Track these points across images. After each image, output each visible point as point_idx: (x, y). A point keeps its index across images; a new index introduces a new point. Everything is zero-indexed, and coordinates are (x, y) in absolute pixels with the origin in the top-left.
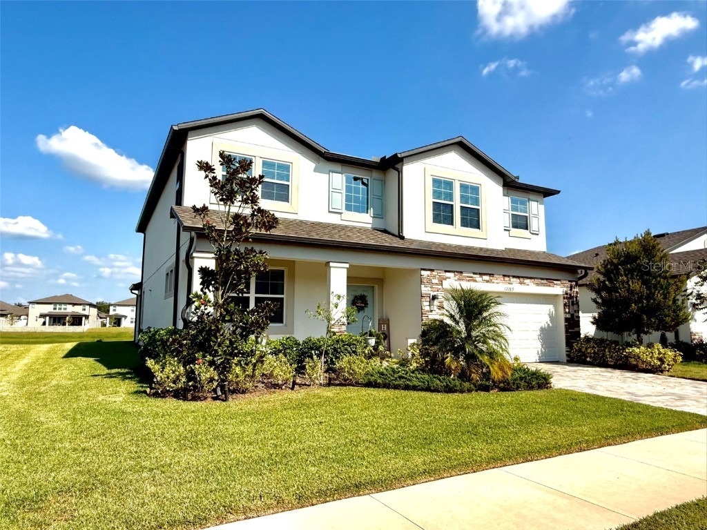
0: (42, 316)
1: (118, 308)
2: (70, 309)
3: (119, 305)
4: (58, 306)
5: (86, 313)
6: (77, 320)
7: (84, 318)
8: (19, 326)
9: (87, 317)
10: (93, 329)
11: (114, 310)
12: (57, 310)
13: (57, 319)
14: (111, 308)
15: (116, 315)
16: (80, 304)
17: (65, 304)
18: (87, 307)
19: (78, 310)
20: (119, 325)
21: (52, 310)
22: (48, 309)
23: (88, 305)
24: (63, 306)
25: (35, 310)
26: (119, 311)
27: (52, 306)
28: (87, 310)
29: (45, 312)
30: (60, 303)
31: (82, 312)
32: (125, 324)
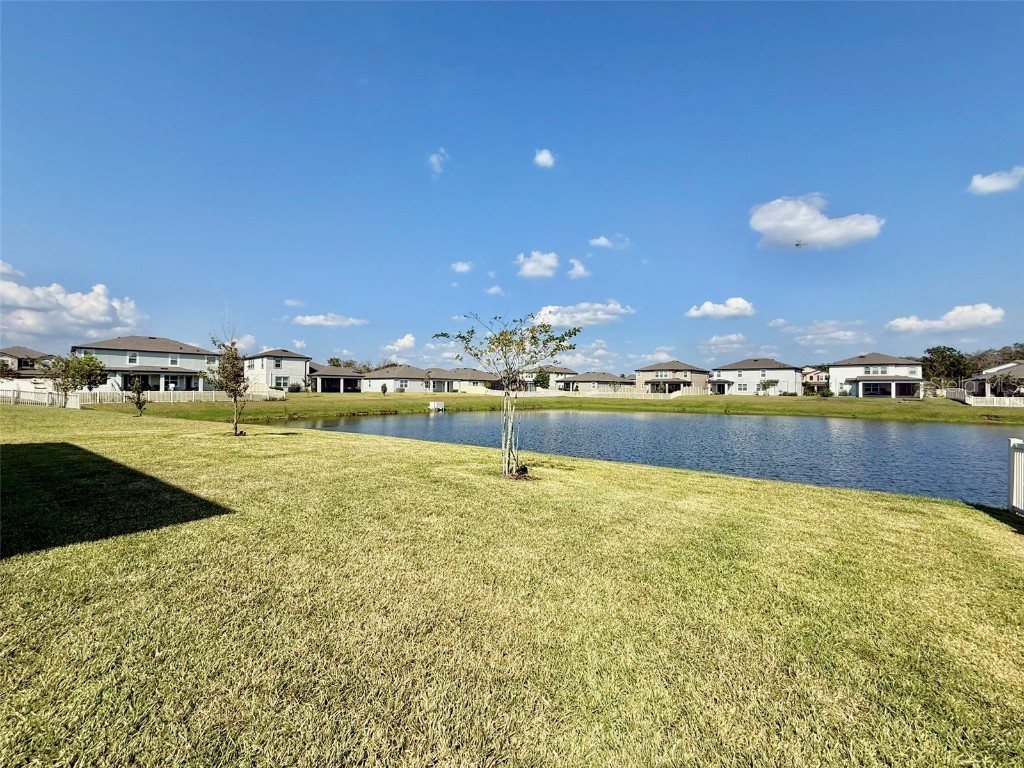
0: (647, 383)
1: (723, 373)
2: (670, 376)
3: (725, 370)
4: (659, 373)
5: (688, 379)
6: (675, 386)
7: (683, 385)
8: (624, 392)
9: (687, 383)
11: (719, 376)
12: (659, 377)
13: (656, 386)
15: (719, 381)
16: (681, 371)
17: (666, 370)
18: (689, 373)
19: (680, 376)
20: (723, 393)
21: (654, 378)
22: (651, 376)
23: (690, 370)
24: (664, 373)
25: (641, 378)
26: (725, 376)
27: (654, 373)
28: (689, 377)
29: (649, 379)
30: (662, 370)
31: (683, 378)
32: (730, 390)
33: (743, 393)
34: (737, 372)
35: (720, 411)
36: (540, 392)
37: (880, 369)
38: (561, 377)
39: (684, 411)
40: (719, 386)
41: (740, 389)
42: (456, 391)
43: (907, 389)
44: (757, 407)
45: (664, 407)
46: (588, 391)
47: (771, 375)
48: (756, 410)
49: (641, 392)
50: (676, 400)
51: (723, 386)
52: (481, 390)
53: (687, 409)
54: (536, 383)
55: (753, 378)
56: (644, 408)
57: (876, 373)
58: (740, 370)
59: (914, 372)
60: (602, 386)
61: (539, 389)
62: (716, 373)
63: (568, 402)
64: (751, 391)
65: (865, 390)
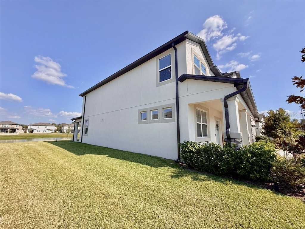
2: (10, 126)
3: (32, 125)
6: (14, 131)
7: (16, 130)
9: (18, 129)
10: (21, 134)
11: (31, 127)
12: (4, 127)
13: (3, 130)
14: (29, 126)
16: (15, 125)
18: (18, 126)
19: (14, 127)
20: (32, 132)
21: (1, 127)
23: (18, 125)
24: (7, 125)
26: (33, 127)
27: (2, 125)
28: (18, 127)
30: (5, 124)
31: (16, 127)
32: (34, 132)
33: (39, 132)
40: (31, 130)
41: (37, 131)
47: (49, 128)
50: (16, 135)
51: (33, 130)
55: (43, 128)
58: (38, 125)
64: (41, 132)
65: (72, 131)
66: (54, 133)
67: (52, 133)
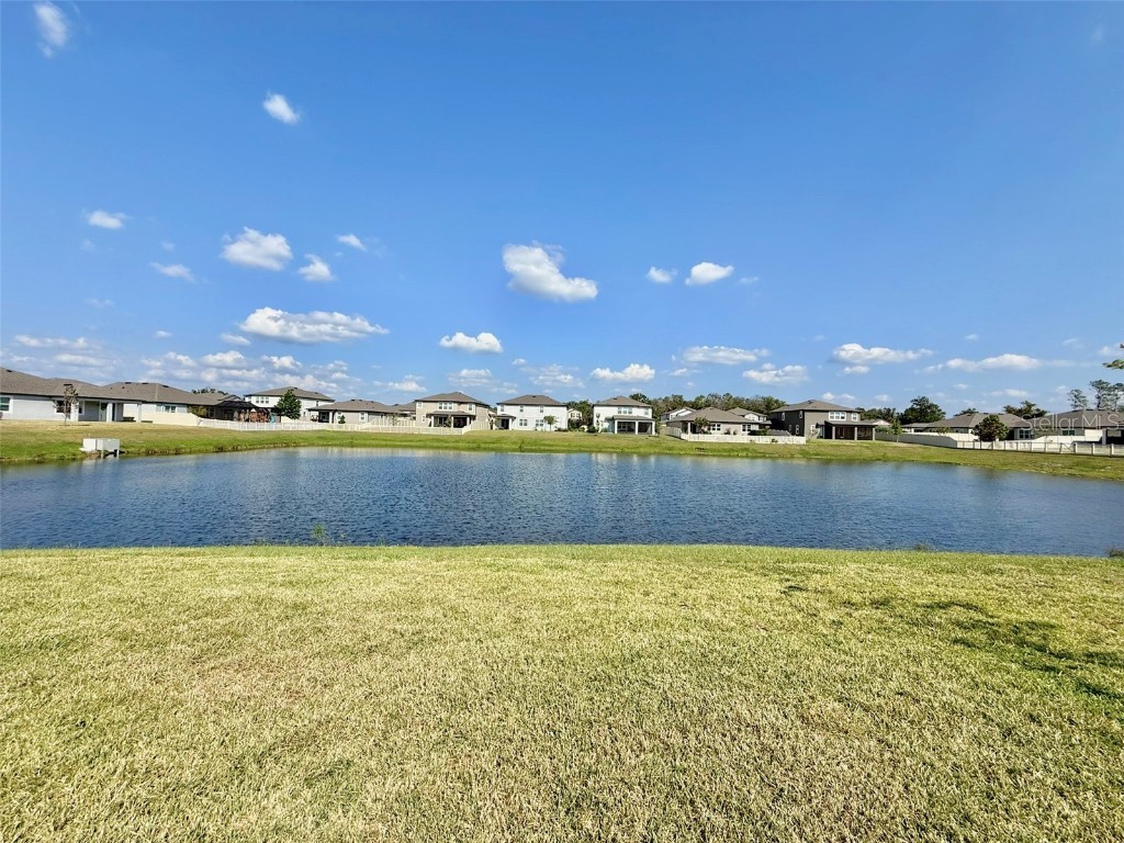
0: (429, 416)
1: (506, 407)
2: (455, 408)
3: (507, 404)
4: (443, 405)
5: (472, 413)
6: (461, 421)
7: (469, 419)
8: (404, 426)
9: (473, 418)
11: (502, 410)
12: (443, 410)
13: (441, 420)
15: (504, 416)
16: (466, 403)
17: (451, 402)
18: (473, 406)
19: (465, 409)
20: (507, 428)
21: (438, 410)
22: (434, 408)
23: (474, 403)
24: (448, 405)
25: (423, 409)
26: (509, 411)
27: (438, 405)
28: (473, 410)
29: (431, 411)
30: (446, 402)
31: (468, 412)
32: (513, 425)
33: (523, 428)
34: (519, 407)
35: (514, 446)
36: (286, 423)
37: (627, 410)
38: (313, 404)
39: (478, 448)
40: (503, 420)
41: (521, 424)
42: (131, 420)
43: (644, 427)
44: (547, 442)
45: (455, 445)
46: (358, 424)
47: (549, 411)
48: (548, 445)
49: (421, 425)
50: (467, 435)
51: (508, 421)
52: (185, 419)
53: (483, 445)
54: (278, 411)
55: (533, 414)
56: (435, 444)
57: (625, 413)
58: (522, 405)
59: (646, 413)
60: (376, 418)
61: (285, 419)
62: (499, 407)
63: (333, 439)
64: (531, 427)
65: (619, 427)
66: (565, 431)
67: (559, 430)
